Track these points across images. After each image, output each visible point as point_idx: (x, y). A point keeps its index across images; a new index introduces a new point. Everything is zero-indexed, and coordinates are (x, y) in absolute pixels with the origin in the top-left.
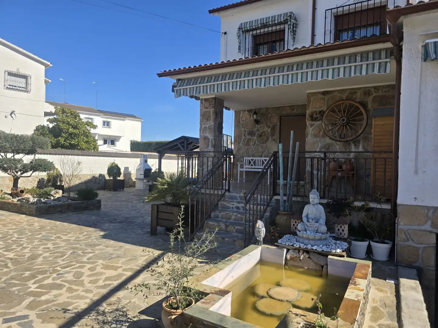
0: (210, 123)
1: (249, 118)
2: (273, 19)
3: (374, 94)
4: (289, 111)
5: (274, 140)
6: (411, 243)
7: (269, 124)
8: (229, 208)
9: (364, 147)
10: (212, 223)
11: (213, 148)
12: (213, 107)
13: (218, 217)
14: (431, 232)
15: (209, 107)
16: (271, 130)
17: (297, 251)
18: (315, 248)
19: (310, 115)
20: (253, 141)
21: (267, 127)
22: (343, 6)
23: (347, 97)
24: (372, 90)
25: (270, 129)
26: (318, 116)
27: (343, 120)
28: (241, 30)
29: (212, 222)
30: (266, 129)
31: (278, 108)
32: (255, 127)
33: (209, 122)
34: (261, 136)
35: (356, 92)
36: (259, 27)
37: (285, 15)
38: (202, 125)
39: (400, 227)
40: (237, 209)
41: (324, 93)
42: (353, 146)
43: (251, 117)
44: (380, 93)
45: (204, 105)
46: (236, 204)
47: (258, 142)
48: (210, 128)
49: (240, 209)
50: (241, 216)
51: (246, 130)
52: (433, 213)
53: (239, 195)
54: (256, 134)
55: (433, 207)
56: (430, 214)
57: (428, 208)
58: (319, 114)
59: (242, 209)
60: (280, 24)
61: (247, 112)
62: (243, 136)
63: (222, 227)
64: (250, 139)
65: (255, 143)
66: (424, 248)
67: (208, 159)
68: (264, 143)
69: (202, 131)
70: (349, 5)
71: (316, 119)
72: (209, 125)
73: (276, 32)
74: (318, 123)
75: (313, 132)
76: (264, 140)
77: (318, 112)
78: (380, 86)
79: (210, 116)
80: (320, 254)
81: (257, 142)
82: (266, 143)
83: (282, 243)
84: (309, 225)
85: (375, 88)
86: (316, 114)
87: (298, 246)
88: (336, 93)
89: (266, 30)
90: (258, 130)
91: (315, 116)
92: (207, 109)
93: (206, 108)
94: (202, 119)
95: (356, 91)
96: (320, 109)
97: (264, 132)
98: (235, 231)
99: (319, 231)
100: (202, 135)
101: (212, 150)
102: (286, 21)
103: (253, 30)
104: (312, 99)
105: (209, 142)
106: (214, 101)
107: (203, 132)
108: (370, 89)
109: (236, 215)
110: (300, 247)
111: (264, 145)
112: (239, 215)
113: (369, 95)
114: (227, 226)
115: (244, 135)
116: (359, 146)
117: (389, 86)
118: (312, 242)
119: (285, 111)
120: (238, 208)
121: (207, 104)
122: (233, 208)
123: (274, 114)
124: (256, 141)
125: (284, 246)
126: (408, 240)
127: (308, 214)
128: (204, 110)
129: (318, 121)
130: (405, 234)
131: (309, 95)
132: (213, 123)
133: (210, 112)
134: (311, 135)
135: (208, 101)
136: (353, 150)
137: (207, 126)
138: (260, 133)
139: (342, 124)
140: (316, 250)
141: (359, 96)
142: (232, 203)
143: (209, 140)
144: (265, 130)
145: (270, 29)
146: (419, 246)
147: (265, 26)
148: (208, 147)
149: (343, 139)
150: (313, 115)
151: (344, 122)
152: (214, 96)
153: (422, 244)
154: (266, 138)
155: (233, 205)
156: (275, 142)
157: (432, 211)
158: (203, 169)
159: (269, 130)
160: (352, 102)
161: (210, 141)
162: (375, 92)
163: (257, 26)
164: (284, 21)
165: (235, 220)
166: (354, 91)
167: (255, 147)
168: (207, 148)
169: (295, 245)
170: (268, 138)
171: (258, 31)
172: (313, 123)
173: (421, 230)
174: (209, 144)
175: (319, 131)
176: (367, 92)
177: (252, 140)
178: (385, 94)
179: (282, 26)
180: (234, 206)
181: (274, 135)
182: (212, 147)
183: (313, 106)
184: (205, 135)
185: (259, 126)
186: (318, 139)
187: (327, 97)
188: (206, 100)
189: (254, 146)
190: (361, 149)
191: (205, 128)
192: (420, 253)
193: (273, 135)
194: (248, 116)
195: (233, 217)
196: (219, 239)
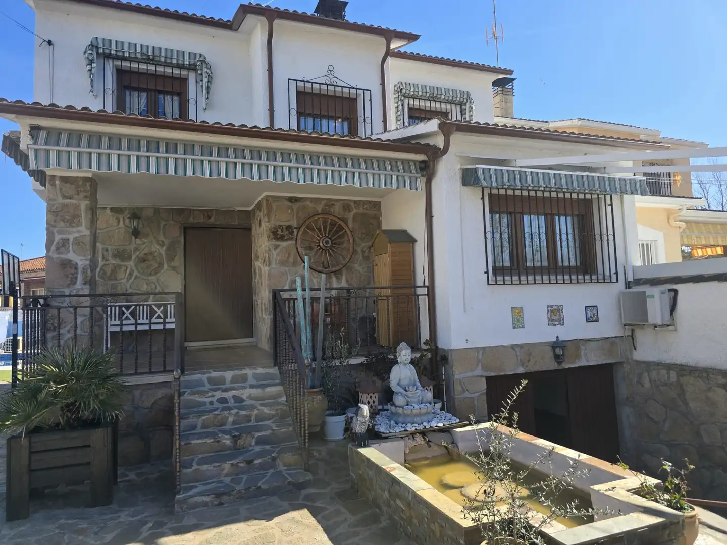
0: (79, 231)
1: (116, 224)
2: (169, 55)
3: (355, 211)
4: (201, 220)
5: (174, 269)
6: (467, 394)
7: (161, 238)
8: (204, 404)
9: (347, 281)
10: (200, 441)
11: (88, 286)
12: (86, 197)
13: (194, 427)
14: (482, 376)
15: (75, 197)
16: (168, 249)
17: (411, 437)
18: (433, 424)
19: (273, 230)
20: (126, 271)
21: (158, 244)
22: (312, 83)
23: (322, 210)
24: (352, 204)
25: (164, 248)
26: (286, 233)
27: (327, 242)
28: (95, 50)
29: (198, 439)
30: (156, 248)
31: (180, 212)
32: (130, 244)
33: (74, 229)
34: (145, 261)
35: (334, 205)
36: (136, 58)
37: (192, 56)
38: (53, 233)
39: (456, 377)
40: (222, 403)
41: (292, 200)
42: (334, 279)
43: (119, 221)
44: (361, 210)
45: (61, 189)
46: (219, 394)
47: (139, 272)
48: (77, 242)
49: (228, 403)
50: (249, 413)
51: (109, 247)
52: (483, 353)
53: (206, 376)
54: (133, 257)
55: (482, 347)
56: (480, 357)
57: (477, 349)
58: (286, 230)
59: (232, 401)
60: (180, 66)
61: (108, 211)
62: (100, 259)
63: (224, 443)
64: (120, 267)
65: (131, 274)
66: (478, 397)
67: (75, 313)
68: (153, 272)
69: (53, 248)
70: (320, 84)
71: (282, 238)
72: (77, 235)
73: (172, 78)
74: (284, 244)
75: (278, 258)
76: (152, 268)
77: (284, 227)
78: (360, 201)
79: (79, 216)
80: (442, 430)
81: (136, 273)
82: (156, 273)
83: (391, 431)
84: (411, 395)
85: (355, 202)
86: (282, 230)
87: (413, 429)
88: (308, 203)
89: (152, 68)
90: (136, 249)
91: (280, 232)
92: (69, 201)
93: (64, 197)
94: (55, 221)
95: (332, 203)
96: (287, 224)
97: (151, 254)
98: (253, 443)
99: (425, 399)
100: (55, 256)
101: (87, 292)
102: (193, 67)
103: (123, 58)
104: (274, 206)
105: (77, 273)
106: (88, 184)
107: (58, 249)
108: (349, 202)
109: (238, 412)
110: (416, 429)
111: (153, 278)
112: (243, 413)
113: (350, 211)
114: (235, 439)
115: (103, 258)
116: (342, 279)
117: (370, 202)
118: (425, 418)
119: (193, 218)
120: (223, 400)
121: (69, 189)
122: (211, 403)
123: (172, 222)
124: (134, 268)
125: (396, 434)
126: (464, 391)
127: (400, 380)
128: (60, 200)
129: (287, 240)
130: (461, 384)
131: (270, 199)
132: (88, 233)
133: (77, 207)
134: (276, 261)
135: (72, 184)
136: (335, 286)
137: (71, 237)
138: (142, 255)
139: (324, 248)
140: (436, 426)
141: (337, 209)
142: (210, 394)
143: (76, 269)
144: (153, 249)
145: (160, 69)
146: (473, 395)
147: (148, 60)
148: (75, 283)
149: (327, 270)
150: (277, 231)
151: (329, 245)
152: (90, 175)
153: (476, 392)
154: (156, 266)
155: (213, 396)
156: (177, 272)
157: (481, 352)
158: (59, 334)
159: (163, 251)
160: (334, 218)
161: (80, 270)
162: (355, 207)
163: (133, 56)
164: (189, 65)
165: (234, 423)
166: (330, 203)
167: (131, 281)
168: (68, 286)
169: (409, 430)
170: (161, 265)
171: (135, 65)
172: (278, 243)
173: (473, 377)
174: (76, 278)
175: (287, 256)
176: (347, 206)
177: (124, 268)
178: (367, 212)
179: (184, 72)
180: (214, 399)
181: (173, 260)
182: (85, 284)
183: (277, 217)
184: (63, 256)
185: (138, 241)
186: (287, 269)
187: (296, 206)
188: (64, 179)
189: (128, 279)
190: (344, 284)
191: (65, 242)
192: (476, 404)
193: (171, 258)
194: (113, 221)
195: (231, 419)
196: (242, 465)
